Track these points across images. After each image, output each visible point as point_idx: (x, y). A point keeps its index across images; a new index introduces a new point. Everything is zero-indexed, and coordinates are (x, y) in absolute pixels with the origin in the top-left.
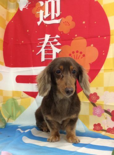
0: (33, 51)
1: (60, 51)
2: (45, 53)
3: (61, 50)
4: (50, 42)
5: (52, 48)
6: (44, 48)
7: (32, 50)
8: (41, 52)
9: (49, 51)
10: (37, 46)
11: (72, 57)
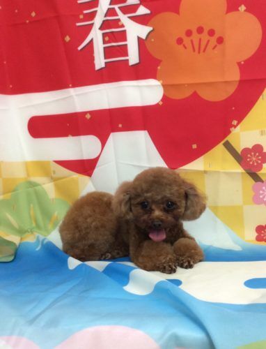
0: (67, 39)
1: (149, 33)
2: (104, 42)
3: (150, 29)
4: (116, 7)
5: (123, 26)
6: (101, 28)
7: (63, 36)
8: (92, 41)
9: (115, 35)
10: (78, 24)
11: (186, 48)
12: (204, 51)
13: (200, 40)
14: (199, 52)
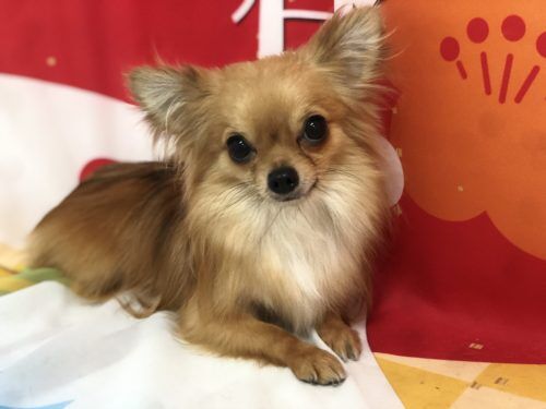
11: (464, 75)
12: (519, 99)
13: (510, 59)
14: (502, 99)
